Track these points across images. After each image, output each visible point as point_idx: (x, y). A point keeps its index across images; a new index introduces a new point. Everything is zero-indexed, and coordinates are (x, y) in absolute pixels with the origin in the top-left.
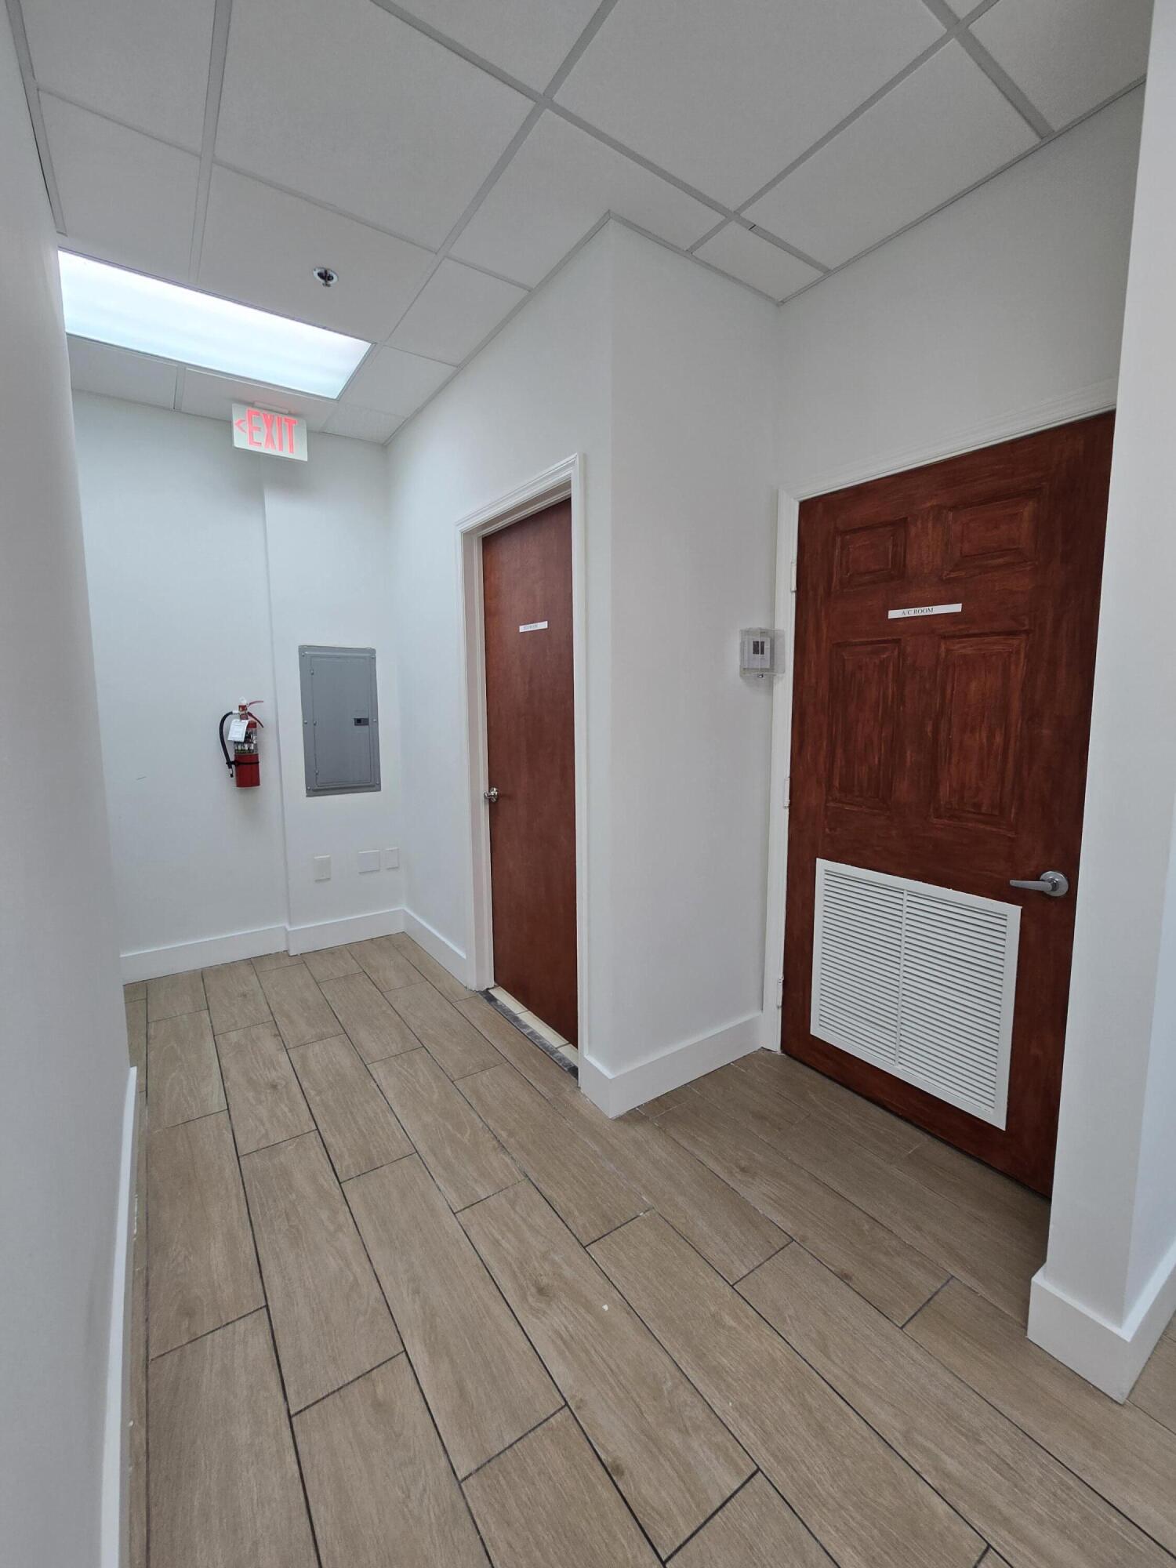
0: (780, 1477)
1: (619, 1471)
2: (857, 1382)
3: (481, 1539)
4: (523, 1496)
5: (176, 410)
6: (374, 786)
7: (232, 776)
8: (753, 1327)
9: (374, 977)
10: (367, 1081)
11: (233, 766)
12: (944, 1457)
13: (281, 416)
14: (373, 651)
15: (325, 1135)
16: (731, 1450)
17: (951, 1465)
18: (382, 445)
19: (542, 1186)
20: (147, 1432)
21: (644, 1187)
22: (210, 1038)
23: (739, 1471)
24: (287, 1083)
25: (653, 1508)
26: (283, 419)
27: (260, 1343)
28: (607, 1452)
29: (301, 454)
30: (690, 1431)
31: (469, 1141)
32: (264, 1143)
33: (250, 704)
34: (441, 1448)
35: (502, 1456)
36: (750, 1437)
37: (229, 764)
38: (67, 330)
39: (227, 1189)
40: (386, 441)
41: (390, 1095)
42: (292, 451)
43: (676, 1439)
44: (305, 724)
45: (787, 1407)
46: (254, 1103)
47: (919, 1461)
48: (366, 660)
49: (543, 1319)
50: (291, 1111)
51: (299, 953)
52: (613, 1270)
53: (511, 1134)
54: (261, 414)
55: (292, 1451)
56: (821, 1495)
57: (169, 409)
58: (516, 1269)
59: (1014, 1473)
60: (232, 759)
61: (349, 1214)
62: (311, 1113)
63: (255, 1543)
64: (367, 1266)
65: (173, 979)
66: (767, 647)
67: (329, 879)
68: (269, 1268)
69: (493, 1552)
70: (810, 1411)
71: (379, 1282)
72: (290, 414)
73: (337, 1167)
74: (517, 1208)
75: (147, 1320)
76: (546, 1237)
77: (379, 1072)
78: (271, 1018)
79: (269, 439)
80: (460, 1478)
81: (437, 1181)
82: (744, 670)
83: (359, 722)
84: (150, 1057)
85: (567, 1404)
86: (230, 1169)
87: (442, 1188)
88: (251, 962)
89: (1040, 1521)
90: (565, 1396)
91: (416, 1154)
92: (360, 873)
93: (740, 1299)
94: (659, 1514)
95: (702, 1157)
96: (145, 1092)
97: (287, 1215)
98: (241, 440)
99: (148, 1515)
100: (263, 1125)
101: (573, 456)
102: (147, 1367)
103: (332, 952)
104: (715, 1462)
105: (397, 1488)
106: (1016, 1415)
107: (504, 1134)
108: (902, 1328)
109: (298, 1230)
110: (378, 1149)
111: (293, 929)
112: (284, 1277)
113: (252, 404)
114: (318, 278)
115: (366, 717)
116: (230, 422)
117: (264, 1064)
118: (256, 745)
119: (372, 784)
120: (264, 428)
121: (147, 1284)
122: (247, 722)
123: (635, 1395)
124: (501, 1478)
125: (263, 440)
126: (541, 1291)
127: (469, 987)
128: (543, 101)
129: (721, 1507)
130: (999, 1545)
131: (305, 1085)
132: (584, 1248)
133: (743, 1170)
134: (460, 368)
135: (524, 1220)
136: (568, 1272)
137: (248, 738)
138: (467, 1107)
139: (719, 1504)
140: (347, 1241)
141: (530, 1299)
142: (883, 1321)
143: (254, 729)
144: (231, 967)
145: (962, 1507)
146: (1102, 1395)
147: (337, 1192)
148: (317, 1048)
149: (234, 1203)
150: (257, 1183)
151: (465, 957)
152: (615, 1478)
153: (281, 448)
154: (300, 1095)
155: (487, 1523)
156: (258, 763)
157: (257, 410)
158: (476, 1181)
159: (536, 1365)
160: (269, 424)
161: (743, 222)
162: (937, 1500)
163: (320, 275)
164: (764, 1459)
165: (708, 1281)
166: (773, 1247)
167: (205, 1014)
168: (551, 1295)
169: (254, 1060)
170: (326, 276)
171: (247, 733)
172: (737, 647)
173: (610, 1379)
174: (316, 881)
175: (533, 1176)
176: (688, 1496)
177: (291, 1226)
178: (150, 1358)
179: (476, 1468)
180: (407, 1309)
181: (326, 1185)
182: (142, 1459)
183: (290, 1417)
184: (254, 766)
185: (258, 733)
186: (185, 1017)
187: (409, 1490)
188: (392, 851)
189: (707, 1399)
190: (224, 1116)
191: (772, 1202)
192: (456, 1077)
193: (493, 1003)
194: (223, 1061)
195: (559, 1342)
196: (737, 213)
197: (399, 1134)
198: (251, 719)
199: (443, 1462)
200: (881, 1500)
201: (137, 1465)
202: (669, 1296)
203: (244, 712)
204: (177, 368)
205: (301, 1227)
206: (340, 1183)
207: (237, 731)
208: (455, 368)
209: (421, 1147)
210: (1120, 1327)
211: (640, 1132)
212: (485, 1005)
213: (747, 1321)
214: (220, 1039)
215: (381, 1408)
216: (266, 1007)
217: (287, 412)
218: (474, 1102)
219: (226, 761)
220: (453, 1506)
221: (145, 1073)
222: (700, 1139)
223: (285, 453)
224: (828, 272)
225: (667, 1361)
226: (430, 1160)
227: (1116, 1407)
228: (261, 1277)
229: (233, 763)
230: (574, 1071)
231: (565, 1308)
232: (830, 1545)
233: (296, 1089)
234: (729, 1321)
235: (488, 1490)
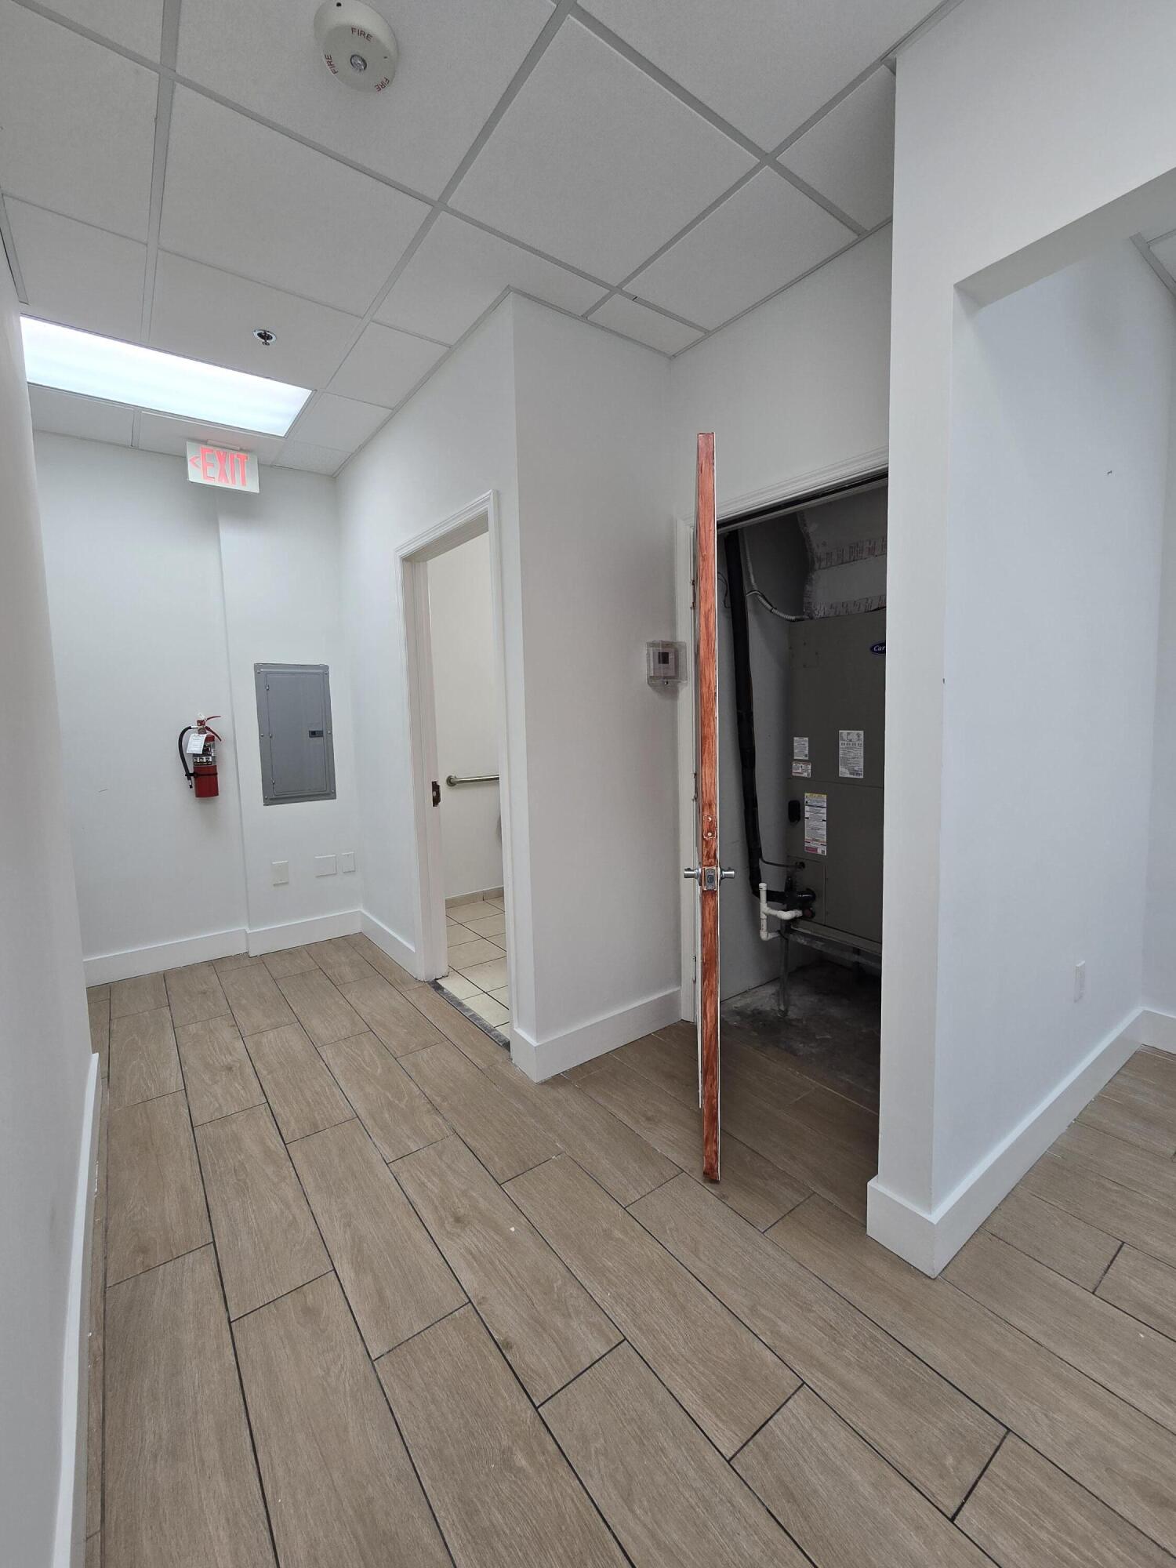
0: (643, 1344)
1: (509, 1346)
2: (719, 1274)
3: (387, 1400)
4: (426, 1369)
5: (133, 447)
6: (328, 794)
7: (191, 787)
8: (638, 1237)
9: (329, 972)
10: (316, 1061)
11: (192, 777)
12: (780, 1323)
13: (234, 452)
14: (326, 668)
15: (275, 1107)
16: (604, 1327)
17: (784, 1328)
18: (331, 476)
19: (468, 1140)
20: (104, 1339)
21: (559, 1135)
22: (170, 1031)
23: (609, 1341)
24: (240, 1066)
25: (533, 1370)
26: (235, 456)
27: (207, 1271)
28: (500, 1333)
29: (252, 486)
30: (572, 1315)
31: (406, 1106)
32: (217, 1115)
33: (208, 719)
34: (359, 1337)
35: (410, 1341)
36: (620, 1315)
37: (189, 775)
38: (28, 380)
39: (181, 1153)
40: (335, 473)
41: (336, 1071)
42: (244, 482)
43: (559, 1322)
44: (261, 737)
45: (656, 1295)
46: (210, 1083)
47: (758, 1326)
48: (319, 676)
49: (458, 1241)
50: (243, 1088)
51: (258, 954)
52: (523, 1201)
53: (444, 1099)
54: (215, 452)
55: (231, 1346)
56: (673, 1354)
57: (128, 447)
58: (437, 1204)
59: (836, 1332)
60: (191, 771)
61: (292, 1169)
62: (263, 1090)
63: (196, 1413)
64: (306, 1208)
65: (135, 983)
66: (671, 657)
67: (287, 883)
68: (218, 1214)
69: (396, 1409)
70: (675, 1296)
71: (314, 1219)
72: (241, 450)
73: (283, 1132)
74: (444, 1159)
75: (105, 1258)
76: (466, 1179)
77: (328, 1054)
78: (229, 1011)
79: (223, 474)
80: (373, 1358)
81: (374, 1140)
82: (651, 679)
83: (313, 734)
84: (113, 1050)
85: (470, 1301)
86: (185, 1138)
87: (378, 1145)
88: (211, 963)
89: (849, 1364)
90: (469, 1295)
91: (357, 1119)
92: (318, 877)
93: (630, 1218)
94: (538, 1375)
95: (614, 1110)
96: (107, 1078)
97: (235, 1170)
98: (195, 475)
99: (104, 1398)
100: (217, 1100)
101: (488, 493)
102: (105, 1292)
103: (291, 953)
104: (590, 1336)
105: (319, 1369)
106: (845, 1291)
107: (438, 1099)
108: (763, 1233)
109: (245, 1183)
110: (322, 1116)
111: (252, 931)
112: (230, 1220)
113: (205, 442)
114: (259, 338)
115: (321, 729)
116: (184, 458)
117: (221, 1050)
118: (214, 758)
119: (328, 793)
120: (217, 464)
121: (106, 1231)
122: (205, 736)
123: (528, 1292)
124: (408, 1357)
125: (216, 476)
126: (458, 1220)
127: (419, 979)
128: (438, 205)
129: (590, 1367)
130: (813, 1383)
131: (258, 1065)
132: (500, 1185)
133: (648, 1119)
134: (395, 411)
135: (449, 1167)
136: (483, 1204)
137: (206, 751)
138: (407, 1079)
139: (588, 1365)
140: (289, 1192)
141: (447, 1225)
142: (750, 1229)
143: (212, 743)
144: (192, 968)
145: (788, 1358)
146: (920, 1274)
147: (283, 1152)
148: (271, 1035)
149: (188, 1163)
150: (209, 1147)
151: (414, 951)
152: (504, 1352)
153: (234, 481)
154: (253, 1075)
155: (393, 1388)
156: (216, 774)
157: (211, 448)
158: (409, 1138)
159: (448, 1275)
160: (222, 459)
161: (627, 295)
162: (768, 1352)
163: (260, 335)
164: (631, 1332)
165: (604, 1205)
166: (664, 1177)
167: (166, 1010)
168: (466, 1222)
169: (211, 1047)
170: (265, 336)
171: (204, 746)
172: (645, 659)
173: (510, 1282)
174: (274, 885)
175: (461, 1131)
176: (563, 1360)
177: (239, 1180)
178: (108, 1286)
179: (387, 1350)
180: (337, 1237)
181: (272, 1147)
182: (99, 1359)
183: (230, 1322)
184: (213, 777)
185: (216, 747)
186: (147, 1013)
187: (329, 1369)
188: (348, 855)
189: (590, 1292)
190: (181, 1096)
191: (670, 1143)
192: (399, 1054)
193: (440, 991)
194: (182, 1050)
195: (469, 1257)
196: (620, 286)
197: (343, 1103)
198: (209, 733)
199: (360, 1348)
200: (722, 1355)
201: (95, 1363)
202: (569, 1218)
203: (203, 727)
204: (134, 411)
205: (248, 1181)
206: (285, 1144)
207: (195, 744)
208: (391, 411)
209: (362, 1112)
210: (931, 1213)
211: (561, 1093)
212: (432, 993)
213: (633, 1234)
214: (179, 1031)
215: (310, 1313)
216: (225, 1002)
217: (239, 448)
218: (413, 1074)
219: (185, 773)
220: (366, 1378)
221: (107, 1062)
222: (615, 1097)
223: (238, 486)
224: (708, 333)
225: (560, 1266)
226: (368, 1123)
227: (928, 1281)
228: (210, 1221)
229: (192, 775)
230: (507, 1045)
231: (478, 1231)
232: (675, 1389)
233: (249, 1070)
234: (617, 1234)
235: (396, 1365)
